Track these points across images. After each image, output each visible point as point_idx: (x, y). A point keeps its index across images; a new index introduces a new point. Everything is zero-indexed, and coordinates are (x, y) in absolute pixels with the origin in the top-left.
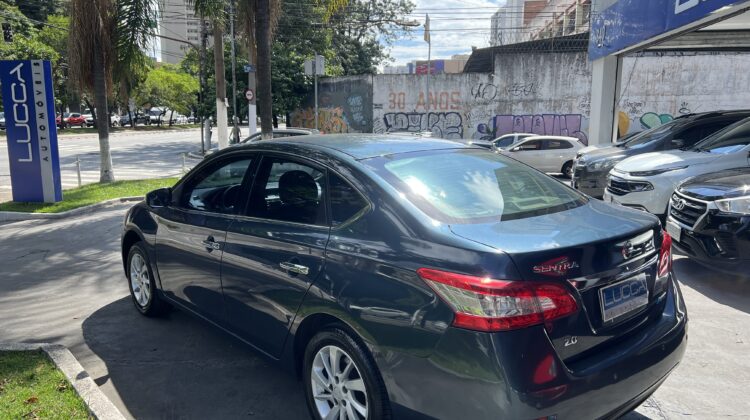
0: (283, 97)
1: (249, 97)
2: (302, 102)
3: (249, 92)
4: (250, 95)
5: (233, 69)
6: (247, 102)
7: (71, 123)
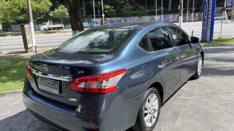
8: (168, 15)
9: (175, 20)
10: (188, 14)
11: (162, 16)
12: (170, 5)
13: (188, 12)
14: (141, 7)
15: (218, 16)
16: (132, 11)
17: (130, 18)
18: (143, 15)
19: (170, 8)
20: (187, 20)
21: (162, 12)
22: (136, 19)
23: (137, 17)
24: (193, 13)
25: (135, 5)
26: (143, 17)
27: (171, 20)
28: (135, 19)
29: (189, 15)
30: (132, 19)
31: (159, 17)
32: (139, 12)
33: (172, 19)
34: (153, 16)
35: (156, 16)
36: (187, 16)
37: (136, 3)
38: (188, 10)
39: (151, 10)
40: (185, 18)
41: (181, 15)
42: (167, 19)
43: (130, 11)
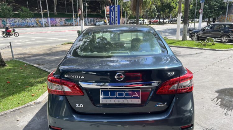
0: (215, 11)
1: (200, 12)
2: (223, 13)
3: (201, 10)
4: (200, 11)
5: (196, 2)
6: (199, 13)
7: (154, 22)
8: (55, 18)
9: (62, 24)
10: (74, 18)
11: (49, 19)
12: (55, 8)
13: (74, 16)
14: (24, 8)
15: (99, 22)
16: (13, 11)
17: (10, 19)
18: (27, 17)
19: (55, 11)
20: (74, 24)
21: (49, 15)
22: (18, 21)
23: (19, 19)
24: (78, 18)
25: (12, 4)
26: (27, 19)
27: (59, 24)
28: (16, 21)
29: (75, 20)
30: (13, 20)
31: (46, 20)
32: (22, 13)
33: (59, 22)
34: (38, 19)
35: (43, 19)
36: (74, 20)
37: (14, 2)
38: (73, 15)
39: (34, 11)
40: (72, 22)
41: (82, 20)
42: (54, 22)
43: (9, 11)
